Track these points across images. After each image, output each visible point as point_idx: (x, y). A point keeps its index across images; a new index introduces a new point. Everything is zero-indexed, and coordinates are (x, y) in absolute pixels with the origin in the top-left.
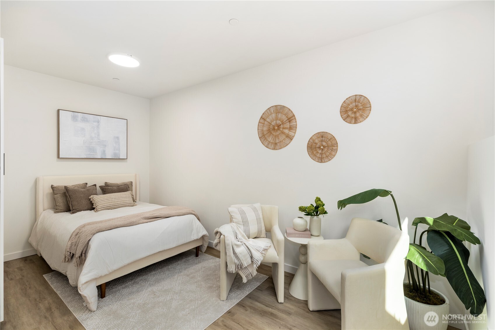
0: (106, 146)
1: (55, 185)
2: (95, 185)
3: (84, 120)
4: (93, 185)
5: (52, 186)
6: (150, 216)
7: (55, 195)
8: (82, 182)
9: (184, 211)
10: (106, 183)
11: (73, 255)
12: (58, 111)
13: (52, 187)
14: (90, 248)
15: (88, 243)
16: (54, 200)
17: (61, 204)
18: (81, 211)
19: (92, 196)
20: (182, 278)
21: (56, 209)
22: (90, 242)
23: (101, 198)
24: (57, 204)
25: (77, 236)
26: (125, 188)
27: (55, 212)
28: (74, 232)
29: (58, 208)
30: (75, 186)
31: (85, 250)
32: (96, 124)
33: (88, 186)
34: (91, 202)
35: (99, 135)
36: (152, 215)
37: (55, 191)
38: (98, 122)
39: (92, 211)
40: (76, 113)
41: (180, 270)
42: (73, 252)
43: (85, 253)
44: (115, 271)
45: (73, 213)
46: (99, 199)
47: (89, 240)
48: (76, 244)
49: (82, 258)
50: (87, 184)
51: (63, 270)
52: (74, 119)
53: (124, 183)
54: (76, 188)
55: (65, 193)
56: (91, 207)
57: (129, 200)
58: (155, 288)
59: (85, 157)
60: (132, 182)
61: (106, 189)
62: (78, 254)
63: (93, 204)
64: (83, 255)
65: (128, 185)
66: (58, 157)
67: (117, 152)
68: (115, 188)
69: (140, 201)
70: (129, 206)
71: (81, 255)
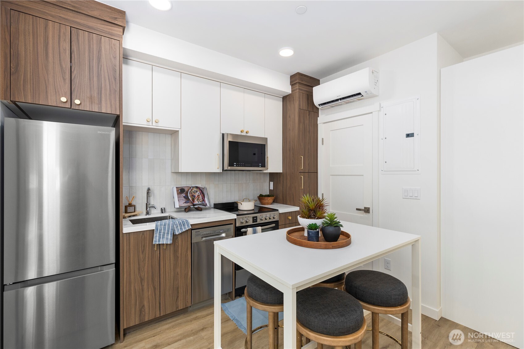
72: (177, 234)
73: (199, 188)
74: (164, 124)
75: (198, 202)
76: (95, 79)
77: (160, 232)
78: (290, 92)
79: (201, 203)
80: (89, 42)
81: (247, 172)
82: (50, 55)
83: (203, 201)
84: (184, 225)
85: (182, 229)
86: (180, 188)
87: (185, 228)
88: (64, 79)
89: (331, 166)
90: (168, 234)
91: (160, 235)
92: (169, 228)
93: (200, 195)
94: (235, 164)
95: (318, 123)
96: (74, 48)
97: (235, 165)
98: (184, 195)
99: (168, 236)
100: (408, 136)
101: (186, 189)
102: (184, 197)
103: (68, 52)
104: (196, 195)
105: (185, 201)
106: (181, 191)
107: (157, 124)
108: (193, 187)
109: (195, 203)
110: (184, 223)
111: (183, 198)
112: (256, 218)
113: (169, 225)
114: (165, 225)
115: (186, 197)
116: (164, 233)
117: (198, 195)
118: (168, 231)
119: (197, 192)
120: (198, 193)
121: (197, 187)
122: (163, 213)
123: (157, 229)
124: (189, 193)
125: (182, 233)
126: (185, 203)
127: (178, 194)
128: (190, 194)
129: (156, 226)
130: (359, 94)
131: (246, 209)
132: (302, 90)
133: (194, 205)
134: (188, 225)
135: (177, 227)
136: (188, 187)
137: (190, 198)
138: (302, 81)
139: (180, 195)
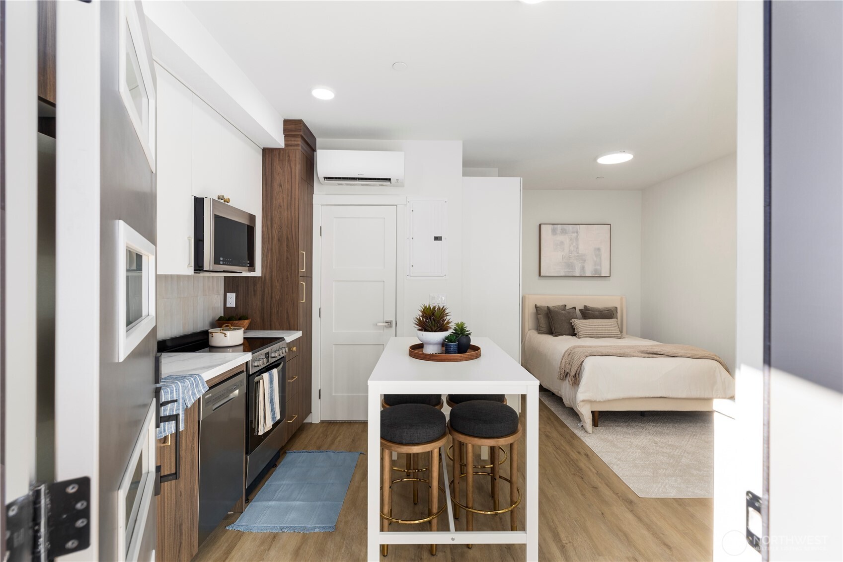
0: (585, 261)
1: (538, 305)
2: (575, 308)
3: (564, 232)
4: (573, 308)
5: (536, 305)
6: (649, 350)
7: (539, 316)
8: (561, 303)
9: (699, 353)
10: (585, 306)
11: (568, 373)
12: (540, 225)
13: (536, 307)
14: (584, 369)
15: (581, 364)
16: (537, 320)
17: (544, 326)
18: (563, 335)
19: (573, 320)
20: (697, 442)
21: (540, 331)
22: (583, 364)
23: (583, 323)
24: (541, 325)
25: (570, 356)
26: (608, 314)
27: (539, 333)
28: (566, 352)
29: (541, 329)
30: (555, 307)
31: (578, 370)
32: (575, 235)
33: (567, 308)
34: (573, 326)
35: (578, 248)
36: (651, 350)
37: (538, 311)
38: (577, 232)
39: (574, 337)
40: (556, 226)
41: (694, 433)
42: (567, 370)
43: (579, 374)
44: (609, 401)
45: (556, 336)
46: (581, 324)
47: (582, 362)
48: (570, 364)
49: (576, 379)
50: (566, 305)
51: (555, 389)
52: (554, 232)
53: (607, 308)
54: (557, 309)
55: (547, 313)
56: (573, 333)
57: (615, 330)
58: (657, 439)
59: (564, 275)
60: (616, 308)
61: (587, 313)
62: (573, 374)
63: (574, 329)
64: (577, 375)
65: (612, 311)
66: (540, 275)
67: (599, 267)
68: (597, 313)
69: (627, 334)
70: (614, 337)
71: (575, 375)
72: (189, 406)
78: (283, 146)
84: (197, 385)
85: (195, 395)
89: (334, 268)
95: (313, 203)
97: (221, 260)
100: (436, 238)
110: (197, 381)
130: (389, 179)
132: (303, 148)
134: (203, 384)
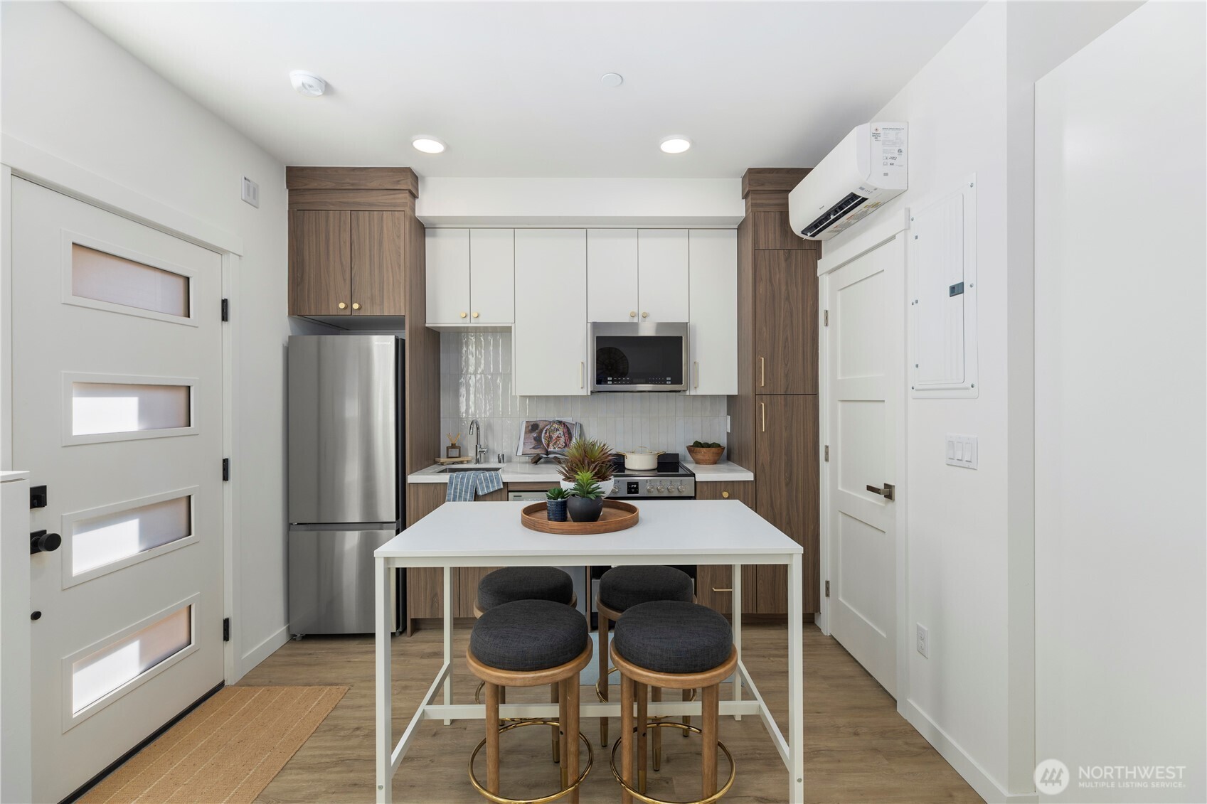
72: (481, 494)
73: (564, 424)
74: (488, 320)
75: (554, 448)
76: (376, 272)
77: (455, 488)
78: (745, 215)
79: (559, 449)
80: (370, 224)
81: (669, 394)
82: (331, 252)
83: (566, 446)
84: (492, 482)
85: (489, 488)
86: (532, 423)
87: (493, 487)
88: (345, 280)
89: (840, 378)
90: (466, 492)
91: (455, 492)
92: (468, 483)
93: (563, 437)
94: (611, 379)
95: (818, 275)
96: (354, 237)
97: (610, 381)
98: (535, 435)
99: (467, 495)
100: (953, 290)
101: (541, 426)
102: (535, 439)
103: (348, 244)
104: (557, 434)
105: (532, 446)
106: (534, 427)
107: (477, 320)
108: (554, 422)
109: (549, 450)
110: (492, 478)
111: (533, 441)
112: (635, 486)
113: (468, 479)
114: (463, 478)
115: (538, 440)
116: (461, 490)
117: (558, 437)
118: (467, 487)
119: (557, 430)
120: (558, 432)
121: (560, 422)
122: (500, 462)
123: (451, 481)
124: (544, 432)
125: (489, 493)
126: (534, 448)
127: (526, 433)
128: (546, 433)
129: (450, 477)
130: (855, 195)
131: (637, 468)
132: (762, 205)
133: (548, 453)
134: (498, 483)
135: (481, 483)
136: (546, 421)
137: (543, 440)
138: (763, 185)
139: (528, 435)
